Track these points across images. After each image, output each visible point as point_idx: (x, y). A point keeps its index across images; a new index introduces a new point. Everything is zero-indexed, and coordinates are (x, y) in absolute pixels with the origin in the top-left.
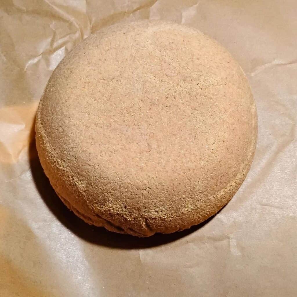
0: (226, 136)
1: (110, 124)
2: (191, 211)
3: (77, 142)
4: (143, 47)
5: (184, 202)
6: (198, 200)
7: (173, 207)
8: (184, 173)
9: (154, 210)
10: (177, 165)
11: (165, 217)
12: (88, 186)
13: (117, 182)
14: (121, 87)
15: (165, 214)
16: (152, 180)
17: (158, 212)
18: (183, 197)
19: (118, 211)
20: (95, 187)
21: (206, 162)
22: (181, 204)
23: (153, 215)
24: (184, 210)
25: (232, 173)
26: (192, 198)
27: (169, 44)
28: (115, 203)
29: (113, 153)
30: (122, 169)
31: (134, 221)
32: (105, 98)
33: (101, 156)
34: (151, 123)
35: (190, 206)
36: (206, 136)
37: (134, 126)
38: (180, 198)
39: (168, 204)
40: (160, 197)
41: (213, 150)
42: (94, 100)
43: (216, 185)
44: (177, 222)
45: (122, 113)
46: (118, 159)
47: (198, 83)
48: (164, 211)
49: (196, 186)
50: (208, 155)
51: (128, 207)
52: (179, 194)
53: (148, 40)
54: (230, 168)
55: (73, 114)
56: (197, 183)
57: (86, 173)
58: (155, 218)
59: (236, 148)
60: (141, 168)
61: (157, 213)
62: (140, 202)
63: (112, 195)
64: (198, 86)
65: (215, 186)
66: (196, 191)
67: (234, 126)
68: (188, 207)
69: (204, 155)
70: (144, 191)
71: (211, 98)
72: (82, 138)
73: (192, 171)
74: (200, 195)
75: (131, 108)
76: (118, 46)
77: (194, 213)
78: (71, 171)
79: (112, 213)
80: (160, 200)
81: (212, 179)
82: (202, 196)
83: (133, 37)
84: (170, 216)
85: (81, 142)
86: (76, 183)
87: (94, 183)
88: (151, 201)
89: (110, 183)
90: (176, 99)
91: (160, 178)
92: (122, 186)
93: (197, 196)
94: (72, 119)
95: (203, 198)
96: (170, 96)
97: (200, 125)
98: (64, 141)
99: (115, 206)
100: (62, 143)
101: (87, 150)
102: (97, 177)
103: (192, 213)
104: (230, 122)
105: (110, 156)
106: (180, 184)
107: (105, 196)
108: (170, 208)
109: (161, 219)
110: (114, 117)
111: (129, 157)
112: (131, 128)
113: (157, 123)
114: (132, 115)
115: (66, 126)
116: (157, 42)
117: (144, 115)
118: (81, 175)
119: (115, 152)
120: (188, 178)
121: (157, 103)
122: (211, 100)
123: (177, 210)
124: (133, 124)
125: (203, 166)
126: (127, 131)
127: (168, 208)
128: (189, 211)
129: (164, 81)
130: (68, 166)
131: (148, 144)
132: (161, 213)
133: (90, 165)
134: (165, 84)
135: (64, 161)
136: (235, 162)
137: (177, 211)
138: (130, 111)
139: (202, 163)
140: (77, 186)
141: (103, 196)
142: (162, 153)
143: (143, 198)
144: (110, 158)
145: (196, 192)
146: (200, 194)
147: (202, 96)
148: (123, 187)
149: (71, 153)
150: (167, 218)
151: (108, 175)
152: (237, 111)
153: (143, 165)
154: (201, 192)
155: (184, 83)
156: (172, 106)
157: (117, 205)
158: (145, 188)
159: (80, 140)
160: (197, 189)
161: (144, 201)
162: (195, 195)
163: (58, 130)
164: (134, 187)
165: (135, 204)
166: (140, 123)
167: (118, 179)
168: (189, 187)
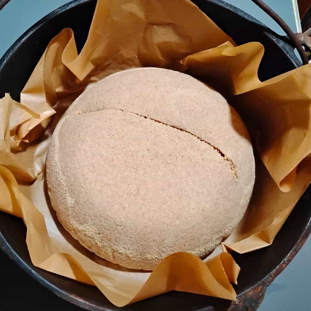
0: (207, 207)
1: (113, 160)
2: (155, 259)
3: (80, 164)
4: (167, 105)
5: (151, 249)
6: (164, 253)
7: (139, 250)
8: (158, 225)
9: (122, 246)
10: (155, 216)
11: (131, 256)
12: (76, 204)
13: (99, 211)
14: (135, 132)
15: (131, 253)
16: (129, 221)
17: (126, 249)
18: (151, 245)
19: (92, 235)
20: (80, 208)
21: (181, 223)
22: (148, 250)
23: (121, 249)
24: (149, 256)
25: (203, 240)
26: (158, 248)
27: (190, 110)
28: (92, 227)
29: (105, 186)
30: (108, 202)
31: (103, 248)
32: (118, 136)
33: (95, 184)
34: (148, 172)
35: (155, 255)
36: (189, 200)
37: (132, 169)
38: (148, 244)
39: (136, 246)
40: (131, 237)
41: (191, 214)
42: (107, 134)
43: (185, 245)
44: (140, 264)
45: (126, 154)
46: (107, 192)
47: (202, 154)
48: (130, 250)
49: (165, 239)
50: (185, 217)
51: (102, 235)
52: (148, 240)
53: (173, 100)
54: (202, 235)
55: (87, 140)
56: (167, 238)
57: (78, 193)
58: (121, 253)
59: (214, 220)
60: (124, 208)
61: (124, 250)
62: (113, 234)
63: (92, 220)
64: (201, 156)
65: (183, 246)
66: (164, 243)
67: (218, 201)
68: (153, 254)
69: (182, 216)
70: (120, 227)
71: (207, 171)
72: (86, 163)
73: (166, 225)
74: (167, 249)
75: (136, 152)
76: (147, 96)
77: (157, 262)
78: (67, 186)
79: (87, 235)
80: (130, 239)
81: (182, 238)
82: (168, 250)
83: (162, 93)
84: (135, 256)
85: (83, 166)
86: (67, 197)
87: (81, 204)
88: (122, 238)
89: (94, 210)
90: (178, 160)
91: (136, 222)
92: (103, 215)
93: (163, 248)
94: (84, 144)
95: (169, 252)
96: (173, 155)
97: (188, 190)
98: (71, 159)
99: (91, 229)
100: (69, 160)
101: (86, 175)
102: (85, 200)
103: (156, 261)
104: (215, 196)
105: (102, 188)
106: (152, 232)
107: (86, 218)
108: (137, 249)
109: (126, 256)
110: (118, 156)
111: (117, 194)
112: (129, 169)
113: (153, 174)
114: (135, 158)
115: (78, 148)
116: (180, 105)
117: (145, 163)
118: (73, 193)
119: (107, 185)
120: (160, 230)
121: (159, 157)
122: (207, 173)
123: (142, 253)
124: (132, 167)
125: (178, 225)
126: (124, 171)
127: (135, 249)
128: (153, 259)
129: (174, 140)
130: (66, 181)
131: (138, 188)
132: (128, 251)
133: (83, 188)
134: (174, 144)
135: (64, 175)
136: (208, 232)
137: (142, 255)
138: (134, 155)
139: (178, 222)
140: (66, 200)
141: (84, 217)
142: (147, 201)
143: (116, 232)
144: (101, 189)
145: (164, 245)
146: (167, 247)
147: (200, 166)
148: (103, 217)
149: (72, 172)
150: (132, 257)
151: (94, 203)
152: (227, 189)
153: (126, 205)
154: (168, 246)
155: (191, 149)
156: (171, 164)
157: (93, 229)
158: (121, 225)
159: (84, 164)
160: (165, 242)
161: (117, 235)
162: (162, 246)
163: (70, 148)
164: (112, 220)
165: (108, 235)
166: (138, 168)
167: (102, 209)
168: (159, 238)
